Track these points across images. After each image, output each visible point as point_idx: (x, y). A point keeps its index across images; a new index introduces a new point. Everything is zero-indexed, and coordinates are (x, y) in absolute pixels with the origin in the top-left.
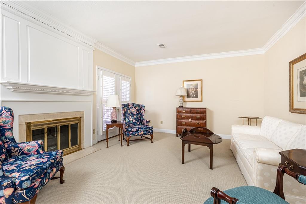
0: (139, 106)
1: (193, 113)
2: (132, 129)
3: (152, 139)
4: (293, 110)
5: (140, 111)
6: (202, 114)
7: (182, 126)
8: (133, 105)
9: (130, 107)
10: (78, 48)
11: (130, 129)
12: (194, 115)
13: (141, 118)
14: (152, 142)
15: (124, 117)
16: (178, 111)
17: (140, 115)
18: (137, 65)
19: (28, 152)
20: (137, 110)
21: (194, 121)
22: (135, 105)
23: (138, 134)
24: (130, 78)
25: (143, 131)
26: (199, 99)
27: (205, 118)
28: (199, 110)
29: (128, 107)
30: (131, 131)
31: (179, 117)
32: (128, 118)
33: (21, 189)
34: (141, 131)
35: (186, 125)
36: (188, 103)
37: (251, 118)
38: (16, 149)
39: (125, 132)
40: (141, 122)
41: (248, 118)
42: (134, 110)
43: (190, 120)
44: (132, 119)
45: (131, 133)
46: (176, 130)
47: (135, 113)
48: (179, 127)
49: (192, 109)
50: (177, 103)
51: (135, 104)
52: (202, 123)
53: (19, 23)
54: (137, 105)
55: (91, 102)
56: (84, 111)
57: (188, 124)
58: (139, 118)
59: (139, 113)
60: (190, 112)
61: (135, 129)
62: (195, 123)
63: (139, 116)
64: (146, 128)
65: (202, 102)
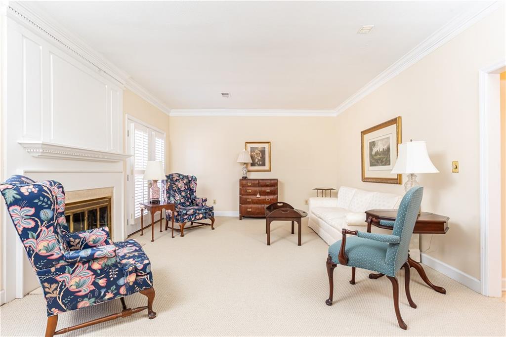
0: (187, 177)
1: (262, 186)
2: (187, 212)
3: (212, 225)
4: (365, 179)
5: (190, 186)
6: (272, 186)
7: (246, 204)
8: (179, 176)
9: (174, 179)
10: (106, 86)
11: (185, 212)
12: (263, 189)
13: (191, 196)
14: (213, 229)
15: (168, 195)
16: (241, 185)
17: (190, 191)
18: (173, 113)
19: (93, 244)
20: (186, 184)
21: (263, 197)
22: (181, 177)
23: (195, 218)
24: (163, 134)
25: (202, 214)
26: (266, 167)
27: (276, 193)
28: (269, 181)
29: (172, 180)
30: (186, 214)
31: (242, 192)
32: (174, 197)
33: (144, 274)
34: (199, 214)
35: (254, 202)
36: (252, 173)
37: (326, 190)
38: (77, 241)
39: (177, 216)
40: (192, 202)
41: (323, 190)
42: (181, 185)
43: (258, 196)
44: (180, 197)
45: (186, 217)
46: (239, 212)
47: (183, 189)
48: (243, 206)
49: (260, 181)
50: (240, 173)
51: (182, 175)
52: (273, 199)
53: (41, 47)
54: (184, 176)
55: (121, 172)
56: (113, 187)
57: (255, 201)
58: (189, 196)
59: (188, 188)
60: (258, 185)
61: (191, 212)
62: (263, 199)
63: (188, 193)
64: (206, 209)
65: (270, 171)
